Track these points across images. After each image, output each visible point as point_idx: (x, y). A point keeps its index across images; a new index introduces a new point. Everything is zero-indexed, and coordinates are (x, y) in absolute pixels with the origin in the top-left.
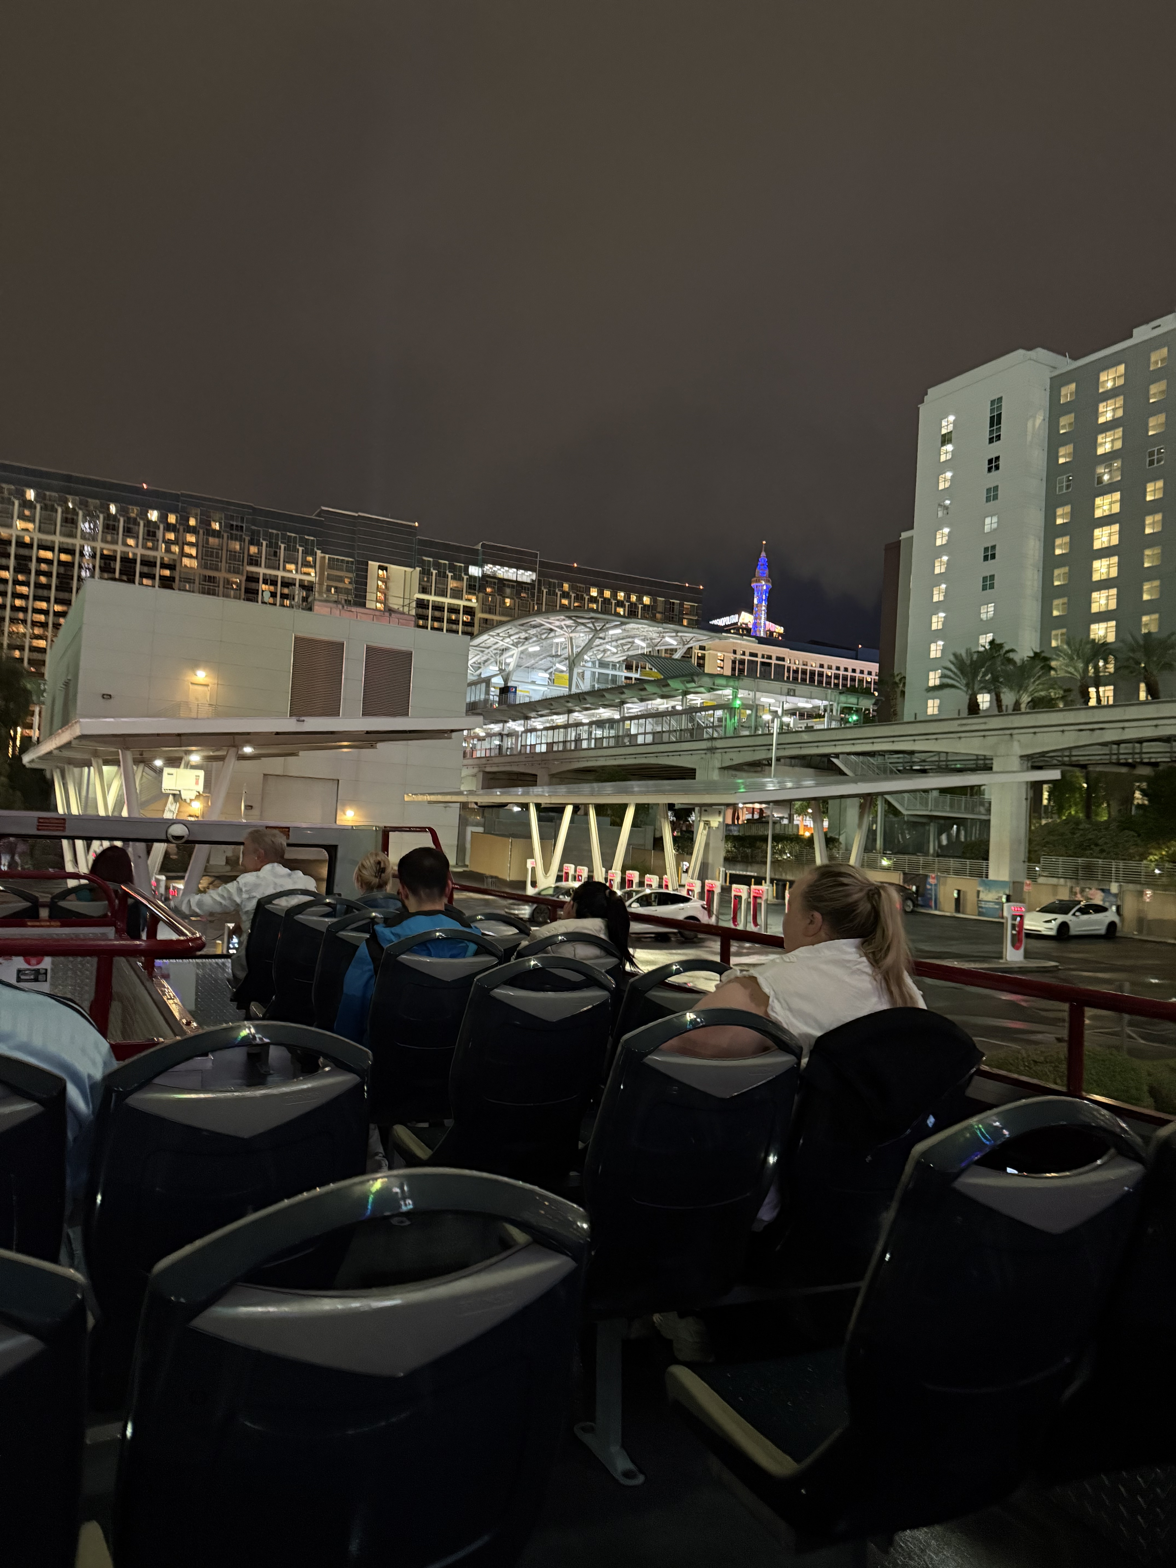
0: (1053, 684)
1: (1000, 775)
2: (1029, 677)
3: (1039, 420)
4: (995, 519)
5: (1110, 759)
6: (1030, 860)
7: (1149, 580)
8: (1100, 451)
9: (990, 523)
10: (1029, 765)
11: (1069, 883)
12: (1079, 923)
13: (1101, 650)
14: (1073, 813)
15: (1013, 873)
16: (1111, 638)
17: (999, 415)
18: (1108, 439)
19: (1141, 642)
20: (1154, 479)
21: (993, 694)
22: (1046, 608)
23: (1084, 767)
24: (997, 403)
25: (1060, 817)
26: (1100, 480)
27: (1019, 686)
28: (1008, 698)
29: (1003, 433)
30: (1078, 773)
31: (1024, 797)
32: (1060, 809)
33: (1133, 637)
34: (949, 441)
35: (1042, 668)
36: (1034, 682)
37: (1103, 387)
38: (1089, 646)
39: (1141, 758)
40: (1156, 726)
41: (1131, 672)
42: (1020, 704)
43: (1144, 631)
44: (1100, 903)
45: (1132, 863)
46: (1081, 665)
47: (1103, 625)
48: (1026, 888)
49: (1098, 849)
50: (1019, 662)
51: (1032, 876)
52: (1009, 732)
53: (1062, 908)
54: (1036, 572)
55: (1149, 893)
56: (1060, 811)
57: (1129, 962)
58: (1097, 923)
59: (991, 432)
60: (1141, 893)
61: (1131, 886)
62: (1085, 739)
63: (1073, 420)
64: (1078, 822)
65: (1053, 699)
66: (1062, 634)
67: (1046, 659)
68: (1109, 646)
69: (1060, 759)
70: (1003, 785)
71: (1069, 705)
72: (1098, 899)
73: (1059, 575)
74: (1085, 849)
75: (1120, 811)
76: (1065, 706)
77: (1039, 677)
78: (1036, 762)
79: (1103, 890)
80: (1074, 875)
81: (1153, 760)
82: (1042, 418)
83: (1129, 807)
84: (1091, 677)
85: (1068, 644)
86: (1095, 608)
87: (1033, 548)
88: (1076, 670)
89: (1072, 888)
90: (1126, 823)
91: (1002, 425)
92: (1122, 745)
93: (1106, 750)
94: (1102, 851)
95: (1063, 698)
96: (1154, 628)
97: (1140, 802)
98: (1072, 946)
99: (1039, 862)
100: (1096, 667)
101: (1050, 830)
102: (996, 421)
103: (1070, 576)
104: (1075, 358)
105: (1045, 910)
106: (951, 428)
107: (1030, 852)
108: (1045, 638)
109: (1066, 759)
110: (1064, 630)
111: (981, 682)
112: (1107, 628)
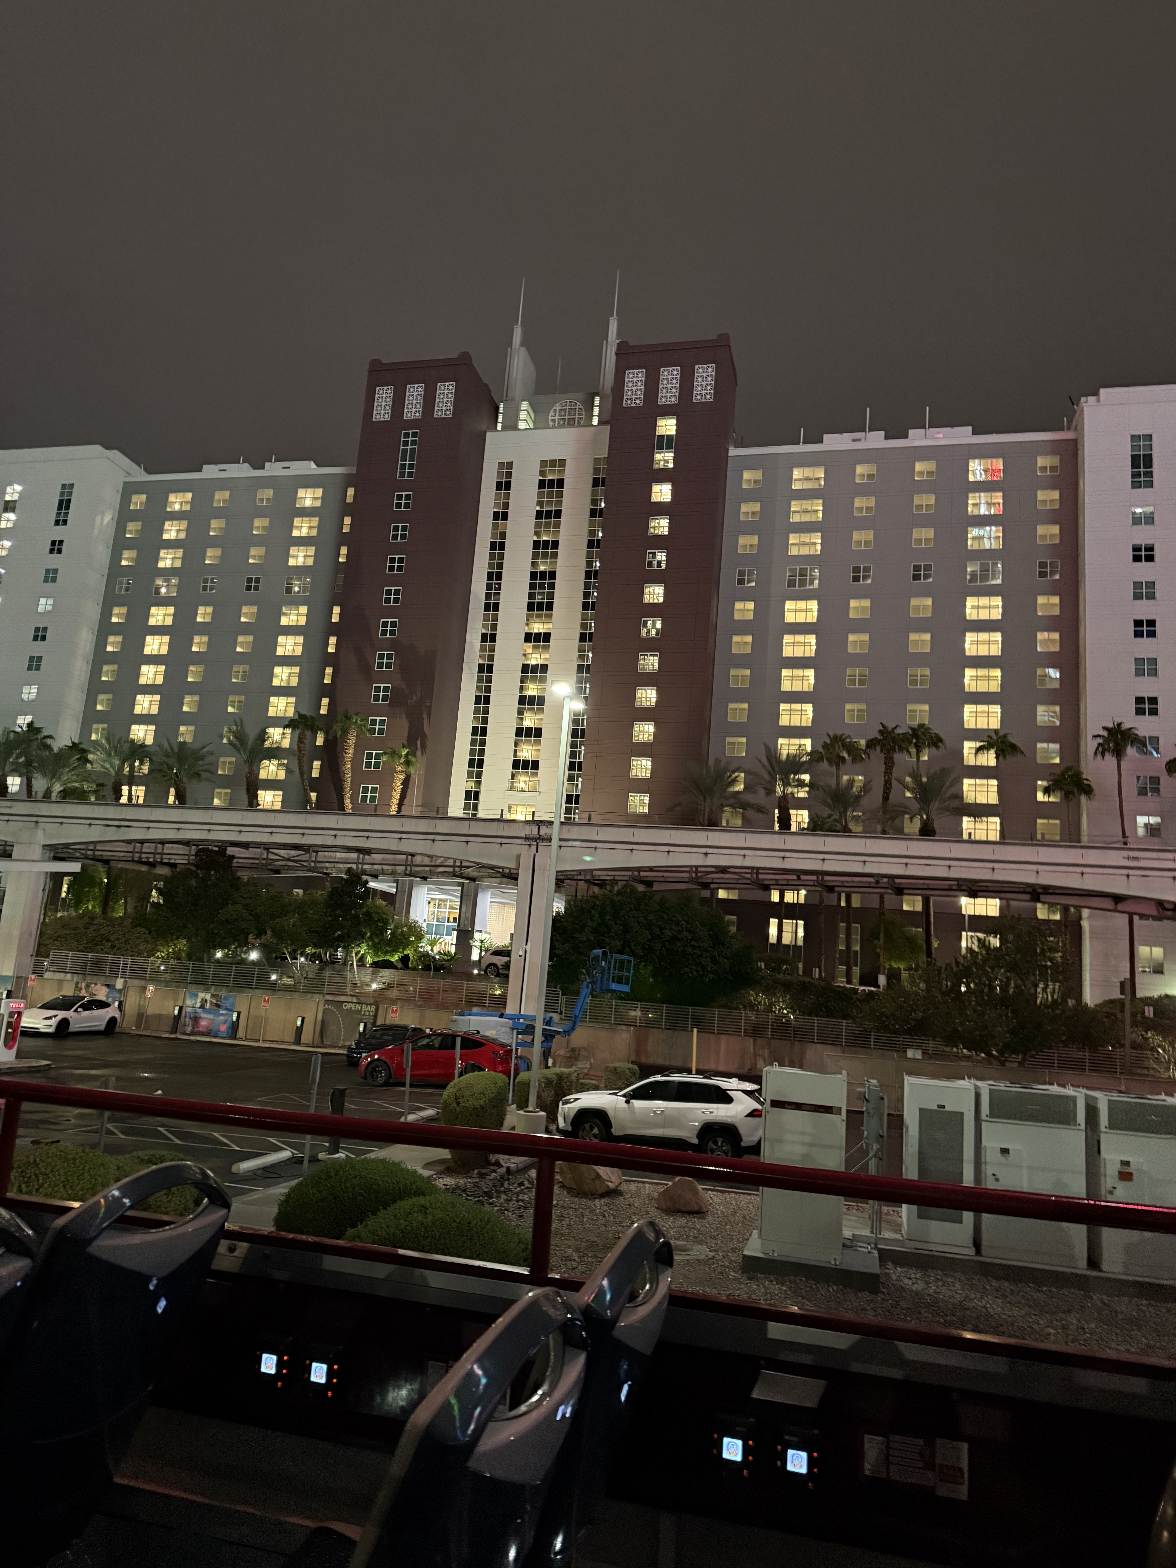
0: (88, 777)
1: (20, 863)
2: (64, 766)
3: (108, 518)
4: (50, 602)
5: (133, 857)
6: (38, 954)
7: (191, 693)
8: (161, 565)
9: (45, 604)
10: (52, 855)
11: (76, 978)
12: (80, 1020)
13: (138, 751)
14: (90, 907)
15: (18, 966)
16: (149, 741)
17: (69, 501)
18: (170, 556)
19: (176, 750)
20: (206, 604)
21: (25, 778)
22: (91, 701)
23: (106, 862)
24: (67, 489)
25: (76, 910)
26: (157, 592)
27: (54, 775)
28: (40, 784)
29: (70, 519)
30: (101, 868)
31: (42, 888)
32: (78, 902)
33: (169, 743)
34: (13, 510)
35: (78, 759)
36: (69, 771)
37: (171, 507)
38: (128, 745)
39: (162, 859)
40: (179, 829)
41: (164, 776)
42: (51, 792)
43: (181, 739)
44: (104, 999)
45: (140, 959)
46: (117, 762)
47: (143, 728)
48: (29, 983)
49: (109, 944)
50: (56, 750)
51: (39, 971)
52: (36, 819)
53: (65, 1004)
54: (85, 663)
55: (151, 988)
56: (77, 906)
57: (121, 1058)
58: (98, 1019)
59: (58, 514)
60: (144, 989)
61: (136, 982)
62: (111, 834)
63: (139, 528)
64: (93, 917)
65: (85, 792)
66: (103, 729)
67: (84, 751)
68: (147, 749)
69: (83, 852)
70: (21, 873)
71: (101, 800)
72: (102, 994)
73: (108, 671)
74: (96, 945)
75: (136, 907)
76: (97, 799)
77: (74, 769)
78: (58, 853)
79: (108, 986)
80: (81, 970)
81: (172, 861)
82: (110, 517)
83: (145, 904)
84: (125, 775)
85: (108, 740)
86: (138, 710)
87: (86, 639)
88: (112, 765)
89: (77, 983)
90: (140, 920)
91: (70, 511)
92: (146, 845)
93: (130, 848)
94: (113, 947)
95: (95, 792)
96: (189, 739)
97: (156, 900)
98: (70, 1043)
99: (48, 957)
100: (132, 767)
101: (64, 924)
102: (64, 505)
103: (118, 674)
104: (149, 471)
105: (45, 1007)
106: (16, 497)
107: (39, 945)
108: (85, 729)
109: (90, 853)
110: (106, 726)
111: (13, 763)
112: (146, 730)
